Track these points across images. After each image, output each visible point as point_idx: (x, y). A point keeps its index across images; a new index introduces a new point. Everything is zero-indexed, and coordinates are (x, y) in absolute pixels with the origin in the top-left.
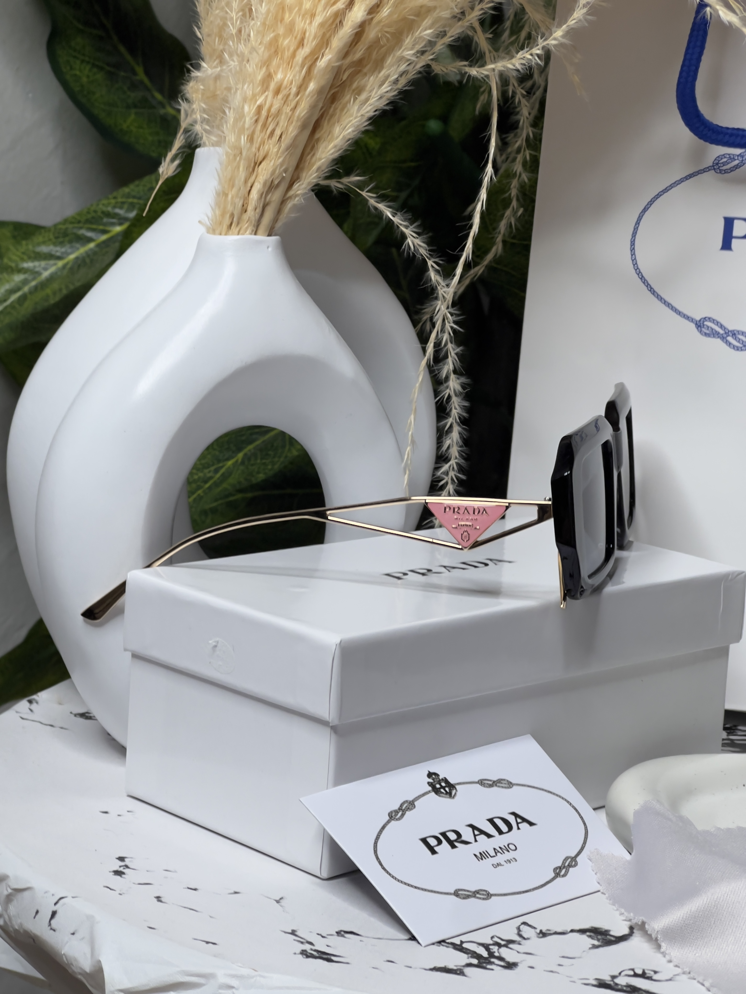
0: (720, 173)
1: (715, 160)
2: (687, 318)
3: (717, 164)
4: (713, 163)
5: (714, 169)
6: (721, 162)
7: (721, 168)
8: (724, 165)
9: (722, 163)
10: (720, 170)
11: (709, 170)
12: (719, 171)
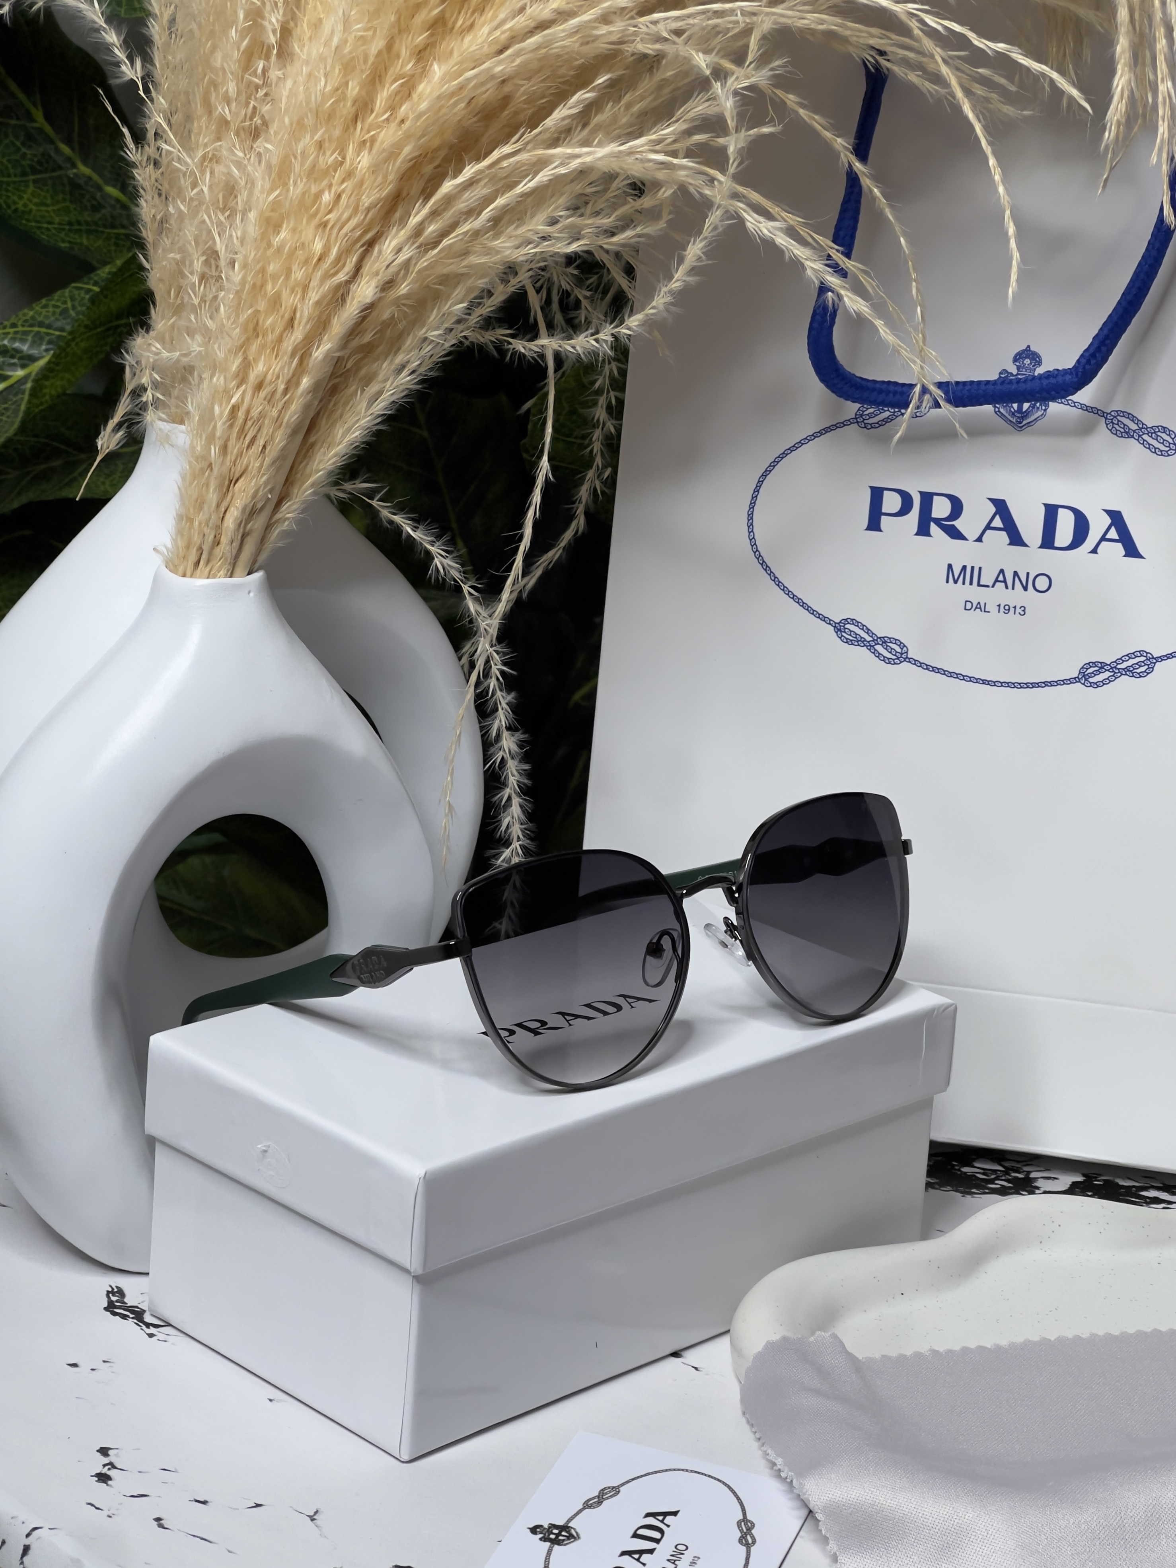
0: (865, 427)
1: (859, 410)
2: (823, 618)
3: (861, 415)
4: (856, 415)
5: (858, 422)
6: (865, 413)
7: (865, 421)
8: (870, 418)
9: (868, 415)
10: (865, 424)
11: (851, 423)
12: (863, 426)
